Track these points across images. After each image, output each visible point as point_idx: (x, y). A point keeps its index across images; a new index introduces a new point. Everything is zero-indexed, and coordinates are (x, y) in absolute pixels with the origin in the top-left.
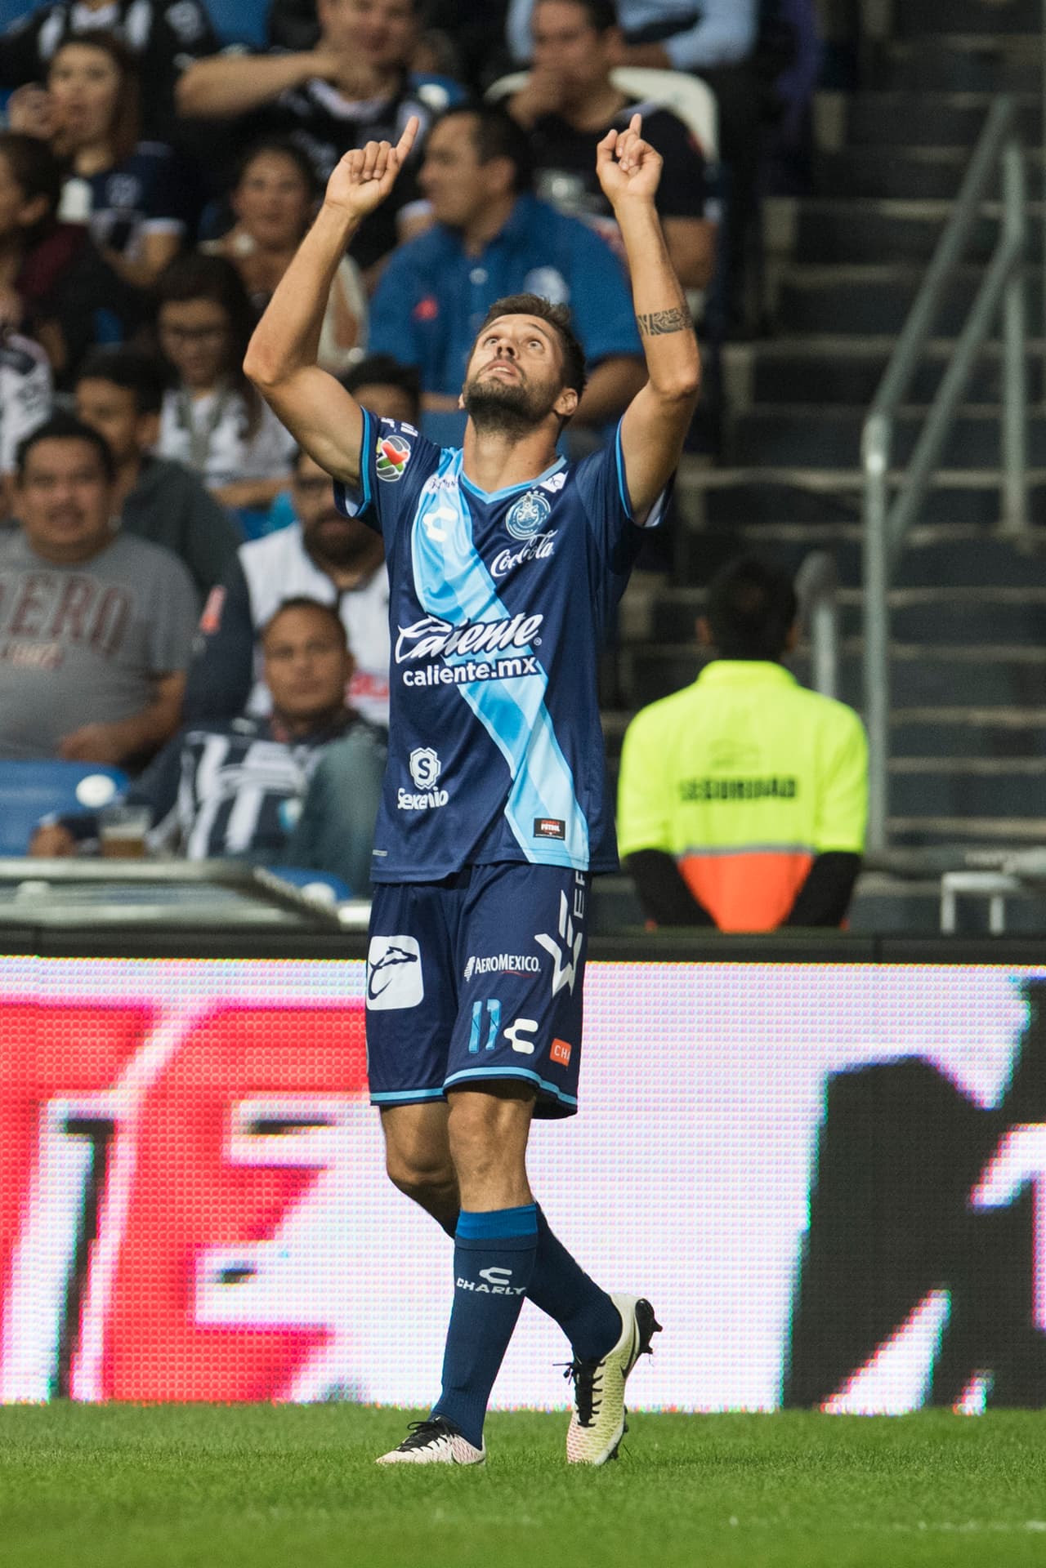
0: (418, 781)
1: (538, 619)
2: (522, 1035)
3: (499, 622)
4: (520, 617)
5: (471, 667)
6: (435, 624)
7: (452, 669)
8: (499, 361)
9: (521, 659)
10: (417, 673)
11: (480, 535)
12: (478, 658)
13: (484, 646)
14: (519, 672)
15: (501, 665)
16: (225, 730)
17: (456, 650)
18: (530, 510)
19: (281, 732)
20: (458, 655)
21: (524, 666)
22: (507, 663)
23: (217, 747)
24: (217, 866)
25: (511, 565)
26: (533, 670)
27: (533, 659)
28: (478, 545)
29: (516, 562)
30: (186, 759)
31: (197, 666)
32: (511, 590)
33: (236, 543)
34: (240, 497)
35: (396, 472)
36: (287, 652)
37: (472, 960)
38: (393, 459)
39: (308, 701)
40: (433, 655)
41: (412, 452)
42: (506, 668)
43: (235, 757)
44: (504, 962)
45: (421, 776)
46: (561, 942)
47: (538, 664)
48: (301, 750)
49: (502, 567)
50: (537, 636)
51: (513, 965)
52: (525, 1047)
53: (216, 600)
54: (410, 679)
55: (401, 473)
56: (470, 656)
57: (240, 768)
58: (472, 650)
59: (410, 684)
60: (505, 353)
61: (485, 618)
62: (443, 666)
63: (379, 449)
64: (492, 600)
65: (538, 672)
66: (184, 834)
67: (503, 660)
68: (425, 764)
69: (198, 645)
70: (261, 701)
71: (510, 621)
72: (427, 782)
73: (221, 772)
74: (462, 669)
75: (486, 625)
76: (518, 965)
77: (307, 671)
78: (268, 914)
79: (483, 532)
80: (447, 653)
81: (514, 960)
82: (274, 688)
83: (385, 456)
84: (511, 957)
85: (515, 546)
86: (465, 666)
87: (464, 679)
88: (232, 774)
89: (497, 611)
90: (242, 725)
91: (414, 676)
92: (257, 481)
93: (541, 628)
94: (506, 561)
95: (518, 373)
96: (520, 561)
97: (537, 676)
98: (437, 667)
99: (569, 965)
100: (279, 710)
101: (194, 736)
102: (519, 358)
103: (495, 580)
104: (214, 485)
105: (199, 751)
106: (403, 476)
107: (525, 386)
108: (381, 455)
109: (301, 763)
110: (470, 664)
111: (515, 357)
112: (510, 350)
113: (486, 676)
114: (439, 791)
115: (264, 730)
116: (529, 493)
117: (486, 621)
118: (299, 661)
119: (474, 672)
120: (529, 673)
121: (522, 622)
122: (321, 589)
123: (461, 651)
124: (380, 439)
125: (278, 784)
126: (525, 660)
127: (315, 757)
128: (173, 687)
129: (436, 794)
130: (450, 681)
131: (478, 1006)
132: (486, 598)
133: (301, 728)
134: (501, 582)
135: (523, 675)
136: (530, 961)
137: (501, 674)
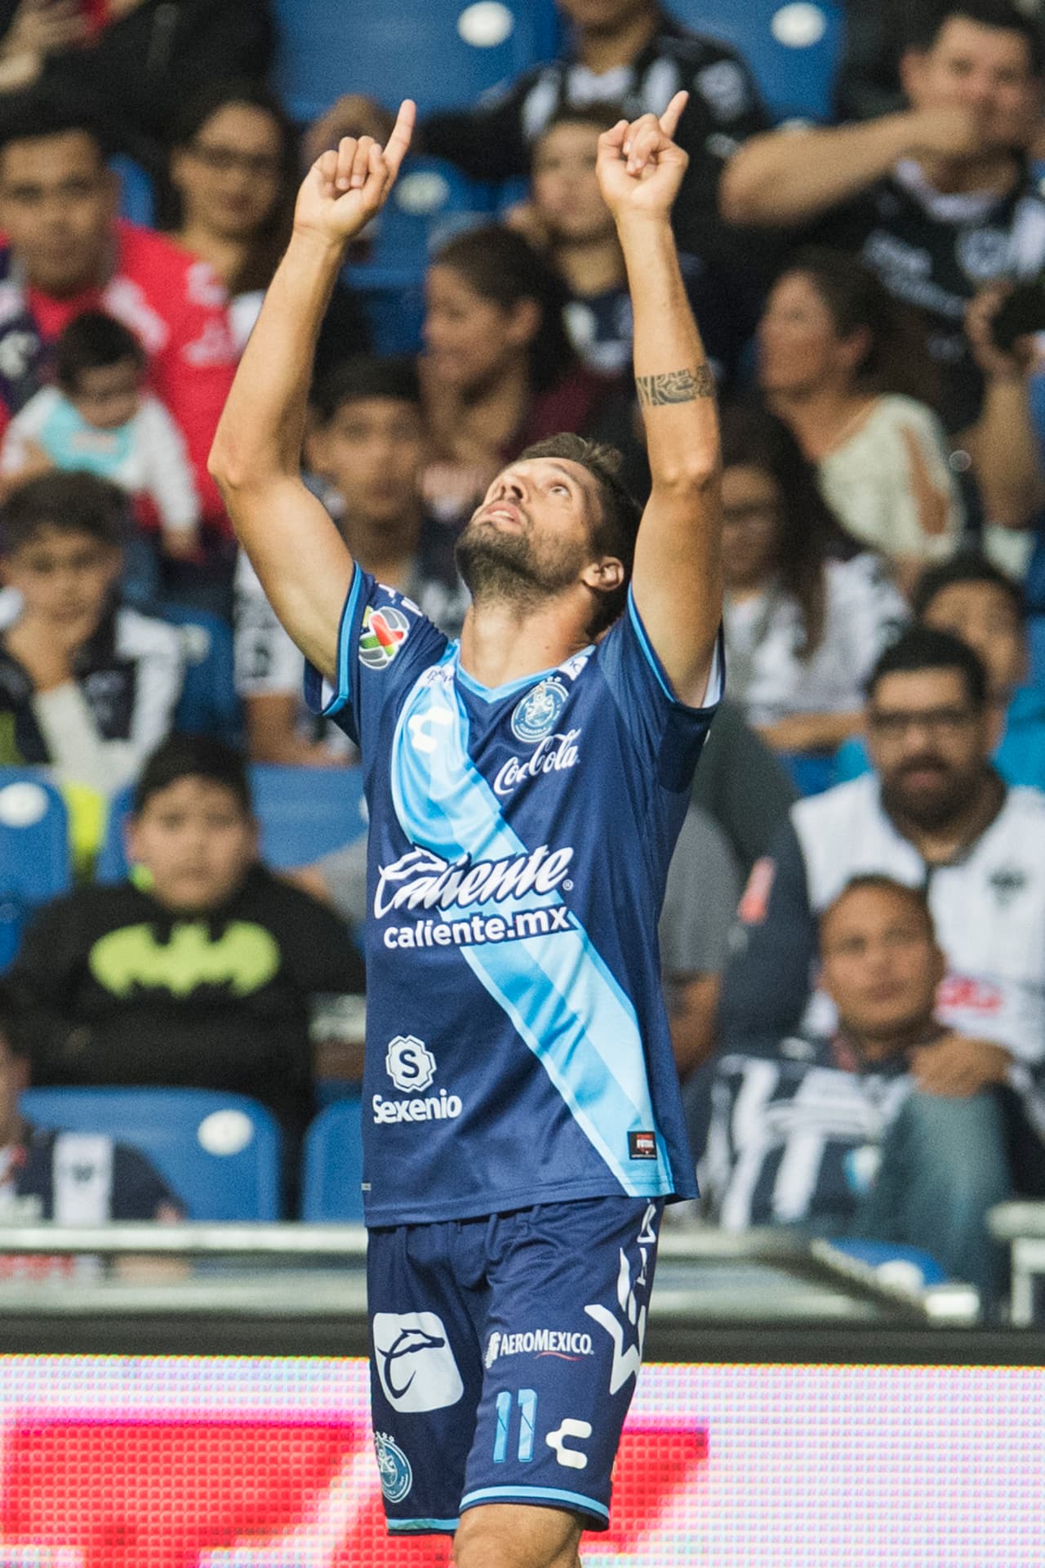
0: (401, 1082)
1: (566, 854)
2: (570, 1442)
3: (512, 860)
4: (541, 851)
5: (477, 923)
6: (425, 860)
7: (450, 925)
8: (499, 504)
9: (546, 910)
10: (403, 930)
11: (479, 743)
12: (487, 910)
13: (494, 894)
14: (545, 927)
15: (520, 920)
16: (772, 1053)
17: (456, 900)
18: (542, 703)
19: (845, 1056)
20: (461, 907)
21: (551, 919)
22: (528, 916)
23: (760, 1076)
24: (762, 1239)
25: (520, 776)
26: (565, 925)
27: (563, 910)
28: (475, 756)
29: (527, 773)
30: (720, 1094)
31: (736, 967)
32: (524, 811)
33: (788, 800)
34: (793, 737)
35: (385, 657)
36: (857, 944)
37: (495, 1338)
38: (382, 640)
39: (888, 1011)
40: (427, 906)
41: (411, 633)
42: (526, 924)
43: (786, 1090)
44: (543, 1341)
45: (405, 1074)
46: (621, 1315)
47: (571, 916)
48: (874, 1081)
49: (508, 782)
50: (567, 877)
51: (556, 1345)
52: (575, 1460)
53: (762, 877)
54: (393, 938)
55: (392, 658)
56: (476, 908)
57: (790, 1105)
58: (477, 899)
59: (392, 945)
60: (510, 494)
61: (493, 853)
62: (438, 921)
63: (368, 621)
64: (499, 827)
65: (572, 928)
66: (716, 1196)
67: (523, 913)
68: (408, 1057)
69: (737, 939)
70: (821, 1016)
71: (527, 856)
72: (417, 1081)
73: (768, 1109)
74: (465, 927)
75: (494, 864)
76: (561, 1344)
77: (885, 968)
78: (831, 1304)
79: (482, 736)
80: (444, 904)
81: (556, 1338)
82: (837, 995)
83: (372, 633)
84: (553, 1334)
85: (524, 752)
86: (469, 921)
87: (468, 939)
88: (780, 1113)
89: (507, 842)
90: (796, 1048)
91: (399, 934)
92: (818, 715)
93: (572, 866)
94: (513, 773)
95: (523, 518)
96: (533, 772)
97: (572, 933)
98: (430, 922)
99: (633, 1347)
100: (847, 1028)
101: (731, 1063)
102: (529, 500)
103: (500, 799)
104: (761, 721)
105: (736, 1083)
106: (393, 663)
107: (531, 536)
108: (367, 630)
109: (875, 1099)
110: (476, 919)
111: (524, 500)
112: (516, 490)
113: (500, 936)
114: (447, 1096)
115: (825, 1055)
116: (542, 683)
117: (494, 859)
118: (874, 956)
119: (483, 931)
120: (561, 929)
121: (545, 859)
122: (904, 864)
123: (462, 901)
124: (369, 609)
125: (844, 1128)
126: (553, 912)
127: (896, 1093)
128: (704, 994)
129: (444, 1099)
130: (448, 941)
131: (503, 1401)
132: (491, 826)
133: (875, 1051)
134: (509, 799)
135: (551, 932)
136: (578, 1340)
137: (521, 932)
